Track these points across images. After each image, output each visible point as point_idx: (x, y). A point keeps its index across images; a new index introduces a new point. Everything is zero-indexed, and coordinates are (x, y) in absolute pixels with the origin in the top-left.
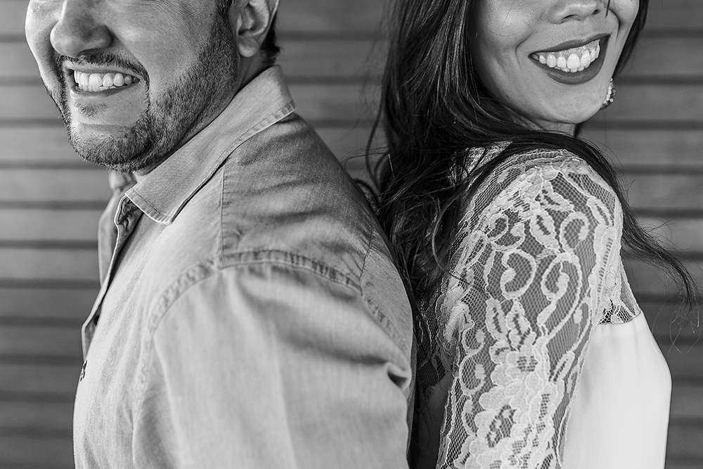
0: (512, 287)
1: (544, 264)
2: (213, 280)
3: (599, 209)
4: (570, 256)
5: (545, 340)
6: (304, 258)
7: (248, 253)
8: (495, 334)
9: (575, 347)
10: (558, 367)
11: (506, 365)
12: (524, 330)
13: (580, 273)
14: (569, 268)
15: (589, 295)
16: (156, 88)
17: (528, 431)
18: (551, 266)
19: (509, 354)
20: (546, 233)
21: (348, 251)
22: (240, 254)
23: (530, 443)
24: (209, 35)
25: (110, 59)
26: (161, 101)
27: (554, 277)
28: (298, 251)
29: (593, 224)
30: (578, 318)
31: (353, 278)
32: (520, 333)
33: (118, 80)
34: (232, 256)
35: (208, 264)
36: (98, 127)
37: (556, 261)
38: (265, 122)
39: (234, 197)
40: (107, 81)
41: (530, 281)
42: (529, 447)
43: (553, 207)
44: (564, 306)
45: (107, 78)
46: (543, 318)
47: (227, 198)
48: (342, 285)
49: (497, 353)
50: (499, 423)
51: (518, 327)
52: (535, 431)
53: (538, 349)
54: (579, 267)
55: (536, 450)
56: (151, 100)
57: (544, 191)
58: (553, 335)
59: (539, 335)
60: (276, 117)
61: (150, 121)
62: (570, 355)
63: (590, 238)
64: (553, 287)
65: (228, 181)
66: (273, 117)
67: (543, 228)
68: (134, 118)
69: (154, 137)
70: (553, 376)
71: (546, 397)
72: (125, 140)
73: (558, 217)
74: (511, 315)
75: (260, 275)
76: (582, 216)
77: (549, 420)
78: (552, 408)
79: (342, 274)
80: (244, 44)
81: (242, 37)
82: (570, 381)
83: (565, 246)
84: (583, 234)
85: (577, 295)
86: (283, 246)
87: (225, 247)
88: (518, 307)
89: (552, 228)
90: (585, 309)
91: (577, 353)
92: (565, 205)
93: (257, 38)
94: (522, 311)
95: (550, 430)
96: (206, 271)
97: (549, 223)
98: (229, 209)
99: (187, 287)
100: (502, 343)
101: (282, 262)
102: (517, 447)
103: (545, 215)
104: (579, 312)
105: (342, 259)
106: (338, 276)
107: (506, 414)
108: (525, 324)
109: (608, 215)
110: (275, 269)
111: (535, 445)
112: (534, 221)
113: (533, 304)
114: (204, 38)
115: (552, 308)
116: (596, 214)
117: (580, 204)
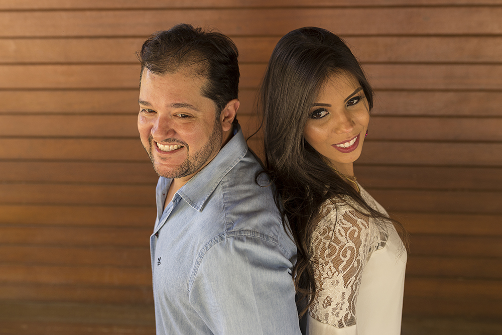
0: (329, 256)
1: (341, 248)
2: (225, 242)
3: (362, 224)
4: (351, 244)
5: (341, 275)
6: (257, 232)
7: (237, 231)
8: (322, 273)
9: (355, 275)
10: (348, 282)
11: (327, 284)
12: (333, 272)
13: (355, 249)
14: (351, 248)
15: (360, 256)
16: (192, 151)
17: (338, 304)
18: (344, 248)
19: (328, 280)
20: (342, 236)
21: (273, 226)
22: (234, 232)
23: (339, 308)
24: (213, 129)
25: (174, 140)
26: (194, 156)
27: (345, 252)
28: (255, 229)
29: (360, 229)
30: (355, 265)
31: (275, 237)
32: (332, 272)
33: (176, 147)
34: (231, 232)
35: (222, 235)
36: (168, 166)
37: (346, 246)
38: (235, 162)
39: (229, 205)
40: (171, 148)
41: (336, 254)
42: (338, 310)
43: (344, 226)
44: (349, 262)
45: (172, 146)
46: (340, 267)
47: (227, 205)
48: (271, 242)
49: (324, 279)
50: (326, 301)
51: (331, 270)
52: (340, 305)
53: (340, 278)
54: (355, 247)
55: (341, 312)
56: (190, 155)
57: (340, 220)
58: (345, 273)
59: (339, 273)
60: (240, 159)
61: (188, 163)
62: (353, 278)
63: (359, 235)
64: (345, 256)
65: (225, 196)
66: (238, 159)
67: (340, 234)
68: (182, 162)
69: (189, 169)
70: (346, 286)
71: (343, 294)
72: (178, 171)
73: (346, 230)
74: (328, 266)
75: (242, 241)
76: (356, 228)
77: (346, 301)
78: (347, 297)
79: (271, 237)
80: (224, 126)
81: (224, 123)
82: (354, 286)
83: (349, 240)
84: (356, 235)
85: (355, 257)
86: (249, 228)
87: (228, 229)
88: (331, 264)
89: (343, 234)
90: (358, 261)
91: (356, 277)
92: (349, 225)
93: (229, 122)
94: (332, 265)
95: (347, 304)
96: (222, 239)
97: (343, 232)
98: (228, 211)
99: (215, 243)
100: (325, 276)
101: (249, 235)
102: (334, 309)
103: (341, 229)
104: (356, 263)
105: (271, 230)
106: (269, 238)
107: (329, 299)
108: (334, 270)
109: (366, 225)
110: (247, 238)
111: (341, 309)
112: (337, 231)
113: (337, 262)
114: (211, 131)
115: (345, 263)
116: (361, 226)
117: (354, 223)
